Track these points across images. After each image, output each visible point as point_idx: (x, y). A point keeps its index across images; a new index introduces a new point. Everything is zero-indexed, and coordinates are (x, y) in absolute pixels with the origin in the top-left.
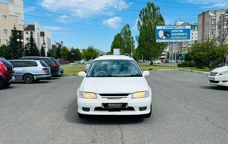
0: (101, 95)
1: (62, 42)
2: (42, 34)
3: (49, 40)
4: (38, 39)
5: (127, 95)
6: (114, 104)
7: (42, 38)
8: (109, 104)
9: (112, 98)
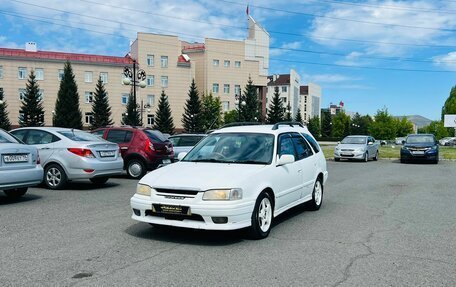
0: (158, 190)
1: (342, 104)
2: (304, 90)
3: (316, 100)
4: (296, 100)
5: (195, 193)
6: (170, 206)
7: (303, 97)
8: (162, 205)
9: (170, 197)
